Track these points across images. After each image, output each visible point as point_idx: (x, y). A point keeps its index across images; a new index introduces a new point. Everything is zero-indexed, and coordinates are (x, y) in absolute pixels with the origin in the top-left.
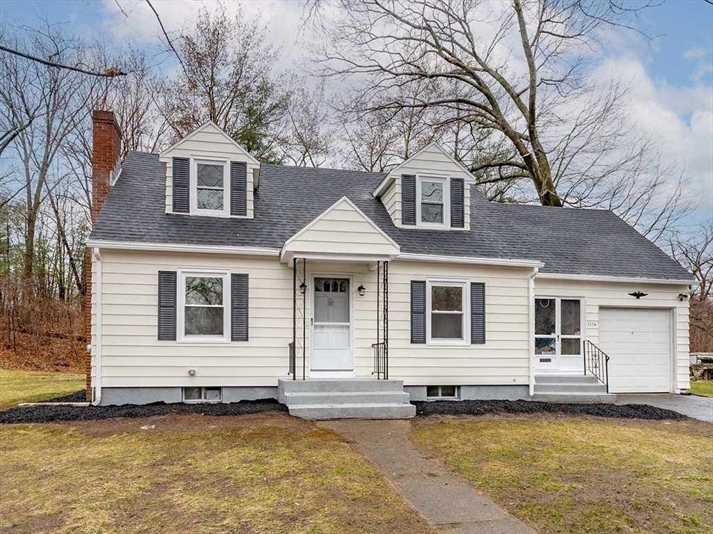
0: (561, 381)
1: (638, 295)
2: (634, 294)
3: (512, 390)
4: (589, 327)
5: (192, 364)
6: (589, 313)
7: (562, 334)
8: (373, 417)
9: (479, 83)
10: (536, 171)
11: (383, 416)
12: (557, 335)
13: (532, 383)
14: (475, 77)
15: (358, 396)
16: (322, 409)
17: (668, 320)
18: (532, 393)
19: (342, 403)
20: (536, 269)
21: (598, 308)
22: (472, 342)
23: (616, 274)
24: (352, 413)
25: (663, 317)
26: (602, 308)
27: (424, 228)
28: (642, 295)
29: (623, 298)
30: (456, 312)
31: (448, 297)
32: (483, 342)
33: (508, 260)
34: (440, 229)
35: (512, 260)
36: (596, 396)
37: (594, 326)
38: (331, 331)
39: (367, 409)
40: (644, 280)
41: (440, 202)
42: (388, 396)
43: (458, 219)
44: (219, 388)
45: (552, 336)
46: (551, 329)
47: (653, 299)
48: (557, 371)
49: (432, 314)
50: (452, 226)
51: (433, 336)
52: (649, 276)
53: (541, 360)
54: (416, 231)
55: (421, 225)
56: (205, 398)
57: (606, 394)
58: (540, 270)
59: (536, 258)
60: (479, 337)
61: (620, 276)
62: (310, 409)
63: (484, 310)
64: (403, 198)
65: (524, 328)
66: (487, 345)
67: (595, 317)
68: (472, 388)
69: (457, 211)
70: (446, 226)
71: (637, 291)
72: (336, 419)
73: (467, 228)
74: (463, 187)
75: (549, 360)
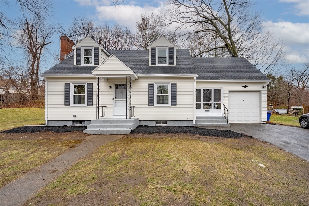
0: (211, 119)
1: (245, 87)
2: (244, 86)
3: (187, 122)
4: (225, 99)
5: (75, 113)
6: (225, 94)
7: (214, 101)
8: (114, 133)
9: (212, 23)
10: (229, 48)
11: (117, 133)
12: (212, 102)
13: (195, 119)
14: (211, 22)
15: (112, 125)
16: (95, 130)
17: (259, 96)
18: (194, 124)
19: (106, 128)
20: (195, 78)
21: (228, 92)
22: (171, 105)
23: (235, 79)
24: (106, 132)
25: (257, 94)
26: (230, 92)
27: (159, 66)
28: (247, 86)
29: (239, 88)
30: (166, 94)
31: (162, 89)
32: (176, 105)
33: (184, 75)
34: (165, 66)
35: (186, 75)
36: (222, 125)
37: (226, 99)
38: (121, 102)
39: (111, 131)
40: (247, 81)
41: (165, 56)
42: (123, 125)
43: (171, 62)
44: (84, 121)
45: (210, 102)
46: (210, 99)
47: (251, 88)
48: (212, 115)
49: (157, 95)
50: (169, 64)
51: (158, 103)
52: (249, 79)
53: (206, 111)
54: (156, 67)
55: (158, 64)
56: (82, 124)
57: (226, 124)
58: (197, 78)
59: (196, 74)
60: (174, 103)
61: (237, 79)
62: (90, 131)
63: (176, 94)
64: (151, 55)
65: (191, 100)
66: (177, 106)
67: (227, 95)
68: (172, 121)
69: (171, 59)
70: (167, 65)
71: (244, 85)
72: (100, 134)
73: (175, 64)
74: (173, 50)
75: (209, 111)
